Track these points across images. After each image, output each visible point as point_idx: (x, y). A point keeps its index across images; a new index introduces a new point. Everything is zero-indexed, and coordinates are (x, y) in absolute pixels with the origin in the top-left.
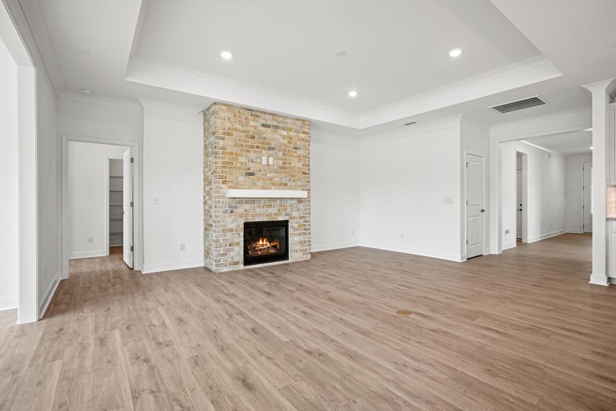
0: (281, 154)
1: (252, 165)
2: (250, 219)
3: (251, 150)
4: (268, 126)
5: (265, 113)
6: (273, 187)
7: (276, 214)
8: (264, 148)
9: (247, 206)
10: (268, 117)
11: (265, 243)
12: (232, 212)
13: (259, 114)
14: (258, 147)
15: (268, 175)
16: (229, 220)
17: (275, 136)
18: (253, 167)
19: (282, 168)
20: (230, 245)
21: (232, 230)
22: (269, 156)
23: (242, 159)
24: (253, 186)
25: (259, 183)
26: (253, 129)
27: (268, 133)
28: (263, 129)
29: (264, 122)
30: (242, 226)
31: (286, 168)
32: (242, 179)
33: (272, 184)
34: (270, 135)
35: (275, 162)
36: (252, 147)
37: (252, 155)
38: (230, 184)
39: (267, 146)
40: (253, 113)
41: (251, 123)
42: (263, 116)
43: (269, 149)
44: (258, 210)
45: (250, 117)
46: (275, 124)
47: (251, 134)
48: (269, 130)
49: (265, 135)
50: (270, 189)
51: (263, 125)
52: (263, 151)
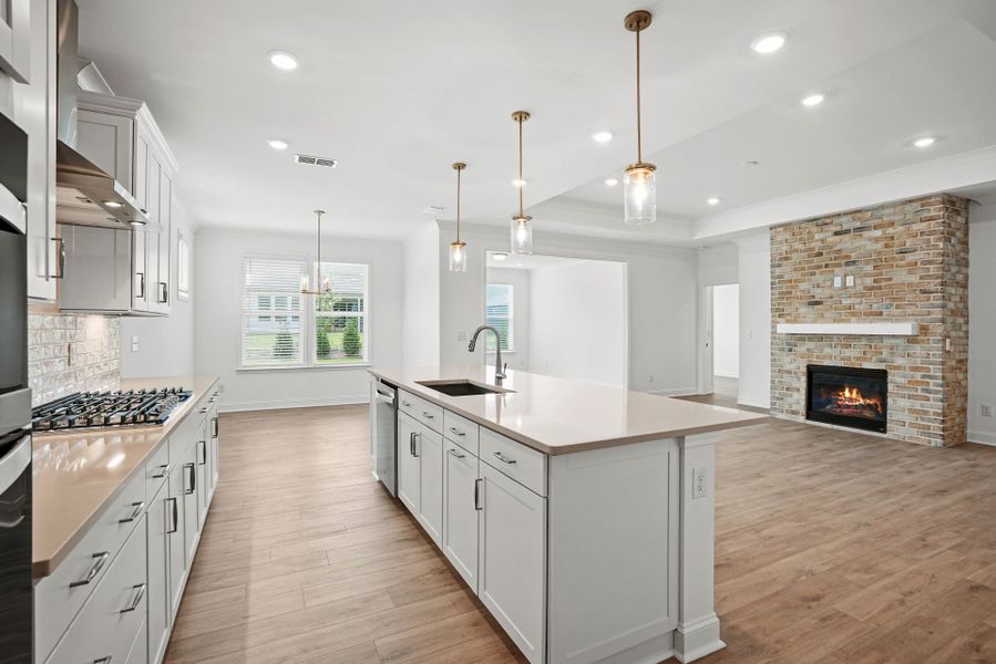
0: (869, 268)
1: (819, 290)
2: (815, 362)
3: (817, 271)
4: (847, 232)
5: (839, 215)
6: (853, 319)
7: (858, 359)
8: (839, 265)
9: (811, 345)
10: (843, 219)
11: (854, 395)
12: (790, 350)
13: (828, 221)
14: (826, 266)
15: (844, 302)
16: (788, 359)
17: (859, 242)
18: (819, 294)
19: (872, 288)
20: (787, 389)
21: (790, 372)
22: (846, 275)
23: (803, 286)
24: (820, 318)
25: (828, 315)
26: (819, 244)
27: (846, 243)
28: (837, 238)
29: (838, 229)
30: (805, 370)
31: (880, 288)
32: (803, 310)
33: (851, 313)
34: (848, 245)
35: (858, 281)
36: (819, 267)
37: (818, 278)
38: (788, 318)
39: (843, 262)
40: (820, 222)
41: (817, 236)
42: (836, 221)
43: (847, 264)
44: (827, 350)
45: (815, 229)
46: (858, 224)
47: (817, 251)
48: (846, 237)
49: (838, 247)
50: (848, 321)
51: (836, 233)
52: (837, 270)
